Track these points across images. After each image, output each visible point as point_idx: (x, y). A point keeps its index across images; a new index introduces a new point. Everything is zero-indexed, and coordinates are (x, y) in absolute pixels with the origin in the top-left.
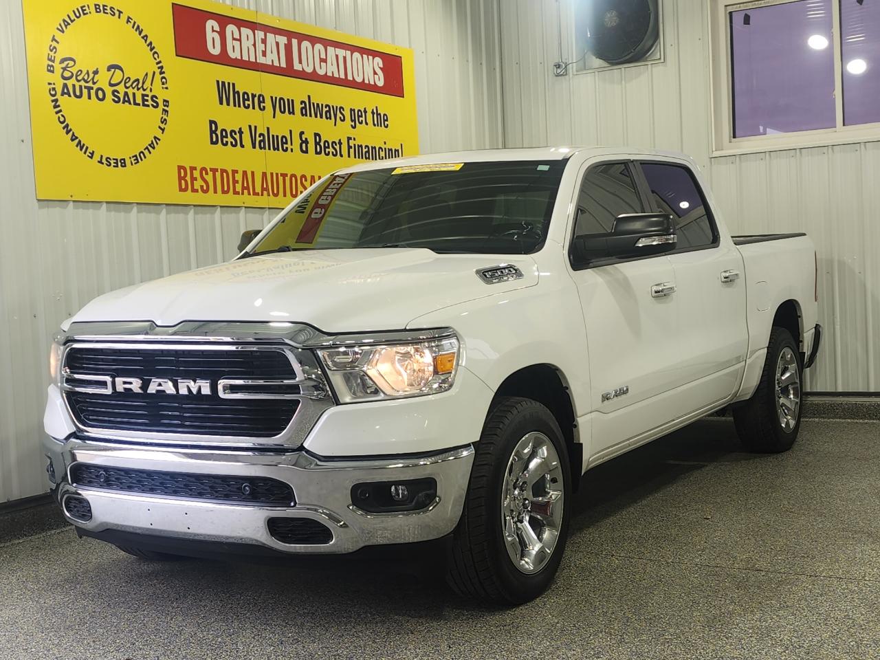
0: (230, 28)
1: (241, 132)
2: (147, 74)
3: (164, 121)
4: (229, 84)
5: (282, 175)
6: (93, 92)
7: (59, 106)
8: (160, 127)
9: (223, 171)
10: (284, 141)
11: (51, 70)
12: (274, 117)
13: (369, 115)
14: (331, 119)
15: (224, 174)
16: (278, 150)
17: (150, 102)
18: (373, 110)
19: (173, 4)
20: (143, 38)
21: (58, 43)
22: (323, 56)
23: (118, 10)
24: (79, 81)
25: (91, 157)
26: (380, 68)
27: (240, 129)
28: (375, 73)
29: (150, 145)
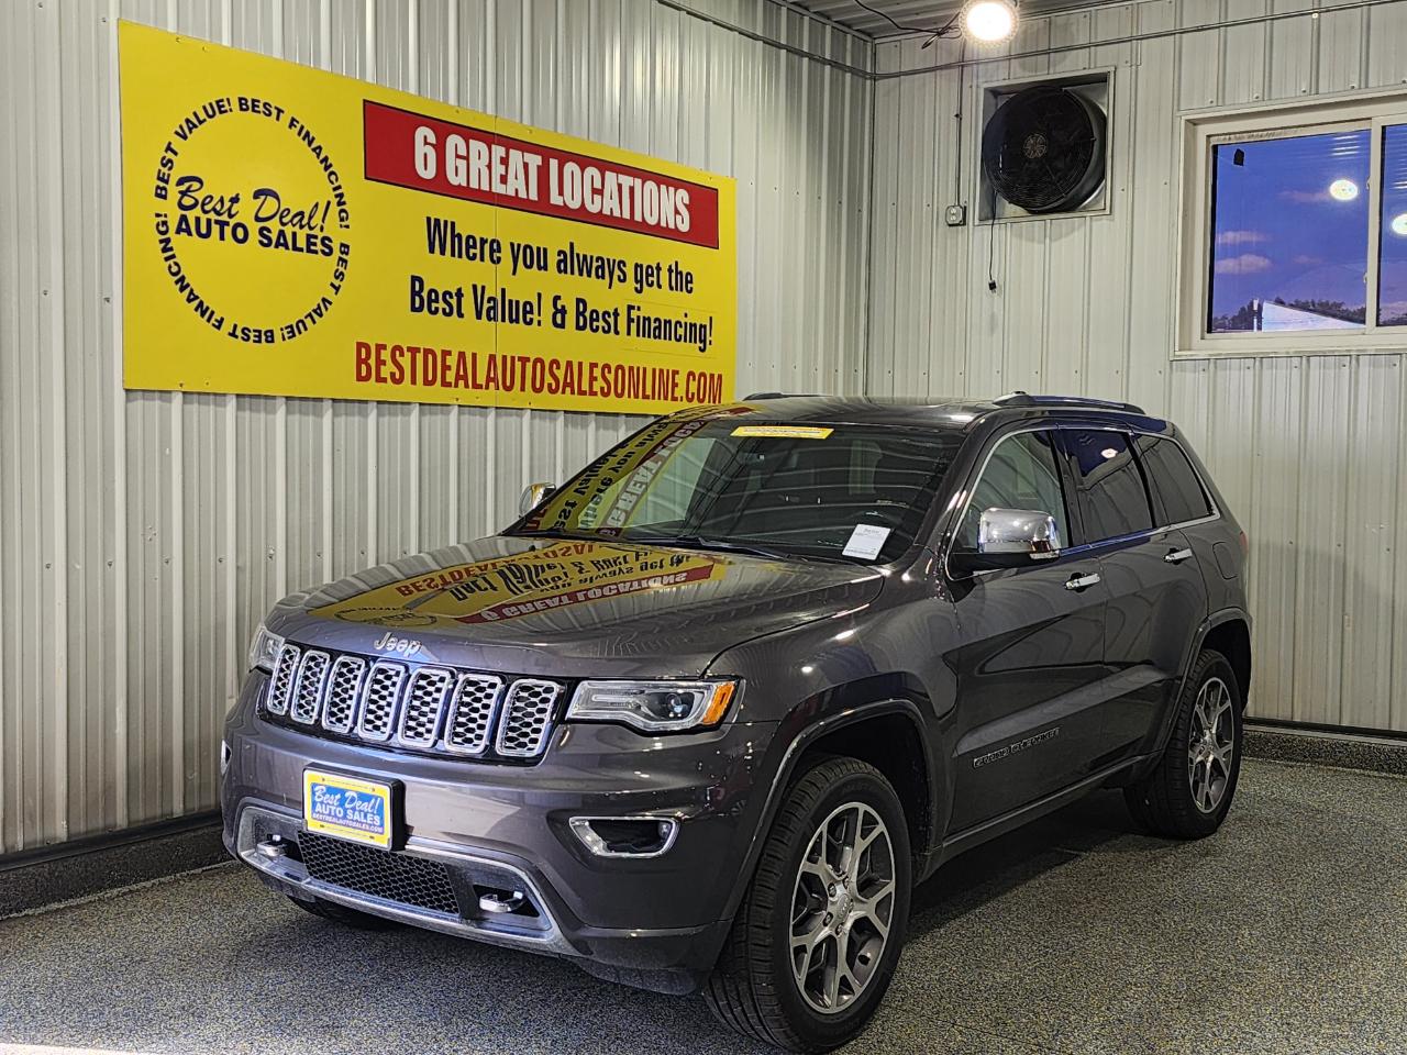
0: (454, 141)
1: (459, 294)
2: (316, 205)
3: (339, 276)
4: (446, 222)
5: (520, 359)
6: (228, 230)
7: (171, 249)
8: (332, 285)
9: (427, 352)
10: (528, 308)
11: (161, 194)
12: (514, 273)
13: (664, 275)
14: (603, 277)
15: (430, 357)
16: (517, 321)
17: (319, 247)
18: (670, 266)
19: (365, 101)
20: (314, 150)
21: (176, 154)
22: (598, 185)
23: (276, 108)
24: (205, 212)
25: (219, 327)
26: (685, 205)
27: (459, 290)
28: (677, 212)
29: (315, 311)
